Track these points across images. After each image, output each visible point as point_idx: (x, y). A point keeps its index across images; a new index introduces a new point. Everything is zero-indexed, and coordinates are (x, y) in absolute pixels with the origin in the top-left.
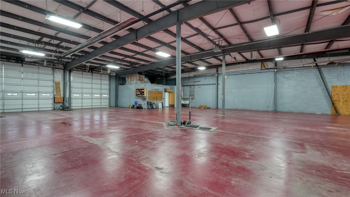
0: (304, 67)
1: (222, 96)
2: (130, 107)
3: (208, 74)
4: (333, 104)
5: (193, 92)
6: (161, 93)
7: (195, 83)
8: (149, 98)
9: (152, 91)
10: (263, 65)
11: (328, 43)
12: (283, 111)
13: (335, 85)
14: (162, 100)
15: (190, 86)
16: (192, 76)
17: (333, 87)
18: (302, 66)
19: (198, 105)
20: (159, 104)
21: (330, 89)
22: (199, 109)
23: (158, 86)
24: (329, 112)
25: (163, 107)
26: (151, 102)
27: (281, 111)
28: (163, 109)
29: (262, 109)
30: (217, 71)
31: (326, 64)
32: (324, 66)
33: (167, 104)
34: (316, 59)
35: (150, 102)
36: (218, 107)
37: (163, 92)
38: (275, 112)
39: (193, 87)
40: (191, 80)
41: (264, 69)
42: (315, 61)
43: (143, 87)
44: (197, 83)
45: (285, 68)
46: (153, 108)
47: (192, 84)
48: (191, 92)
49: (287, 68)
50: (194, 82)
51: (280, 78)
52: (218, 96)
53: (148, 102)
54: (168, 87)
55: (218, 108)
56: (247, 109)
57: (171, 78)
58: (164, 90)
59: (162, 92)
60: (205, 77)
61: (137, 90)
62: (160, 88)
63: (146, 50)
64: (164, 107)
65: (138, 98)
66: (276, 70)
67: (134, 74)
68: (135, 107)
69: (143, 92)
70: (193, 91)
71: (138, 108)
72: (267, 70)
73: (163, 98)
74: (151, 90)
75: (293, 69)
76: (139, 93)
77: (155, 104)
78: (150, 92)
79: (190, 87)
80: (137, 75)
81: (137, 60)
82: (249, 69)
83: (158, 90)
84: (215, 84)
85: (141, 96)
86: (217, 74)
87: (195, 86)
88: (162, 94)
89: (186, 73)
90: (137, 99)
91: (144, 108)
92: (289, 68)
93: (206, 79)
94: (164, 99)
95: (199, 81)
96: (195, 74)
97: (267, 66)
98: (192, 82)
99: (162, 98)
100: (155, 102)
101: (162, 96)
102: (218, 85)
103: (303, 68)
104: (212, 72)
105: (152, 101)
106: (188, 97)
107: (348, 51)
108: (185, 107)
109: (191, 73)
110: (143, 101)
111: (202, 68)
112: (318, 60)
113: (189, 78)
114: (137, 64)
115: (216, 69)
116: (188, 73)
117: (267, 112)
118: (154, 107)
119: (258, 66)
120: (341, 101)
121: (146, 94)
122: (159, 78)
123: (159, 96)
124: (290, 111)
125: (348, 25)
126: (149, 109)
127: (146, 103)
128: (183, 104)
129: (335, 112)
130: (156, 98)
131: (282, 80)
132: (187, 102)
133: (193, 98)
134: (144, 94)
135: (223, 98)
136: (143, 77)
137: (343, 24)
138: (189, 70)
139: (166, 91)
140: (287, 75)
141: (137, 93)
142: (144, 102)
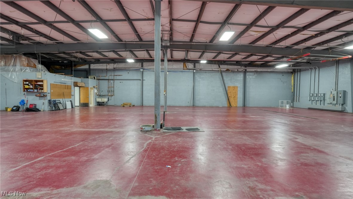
0: (213, 70)
1: (165, 93)
2: (9, 110)
3: (132, 68)
4: (228, 99)
5: (113, 88)
6: (69, 87)
7: (115, 77)
8: (52, 94)
9: (57, 85)
10: (185, 65)
11: (232, 55)
12: (199, 106)
13: (229, 86)
14: (71, 98)
15: (109, 80)
16: (111, 68)
17: (228, 87)
18: (211, 70)
19: (119, 103)
20: (67, 103)
21: (227, 89)
22: (122, 108)
23: (65, 77)
24: (226, 105)
25: (72, 107)
26: (55, 101)
27: (198, 105)
28: (72, 110)
29: (184, 105)
30: (142, 66)
31: (225, 70)
32: (224, 71)
33: (77, 103)
34: (220, 65)
35: (53, 101)
36: (143, 104)
37: (73, 86)
38: (194, 107)
39: (112, 81)
40: (109, 74)
41: (186, 68)
42: (219, 67)
43: (40, 77)
44: (118, 78)
45: (201, 70)
46: (59, 110)
47: (111, 78)
48: (110, 87)
49: (202, 70)
50: (114, 75)
51: (197, 78)
52: (143, 93)
53: (49, 101)
54: (78, 80)
55: (143, 106)
56: (171, 106)
57: (78, 68)
58: (73, 83)
59: (71, 86)
60: (128, 72)
61: (26, 81)
62: (68, 80)
63: (65, 20)
64: (74, 107)
65: (27, 95)
66: (195, 71)
67: (15, 55)
68: (21, 110)
69: (42, 86)
70: (113, 86)
71: (28, 110)
72: (188, 70)
73: (72, 94)
74: (55, 82)
75: (206, 71)
76: (31, 87)
77: (62, 103)
78: (53, 86)
79: (108, 82)
80: (23, 57)
81: (33, 32)
82: (173, 67)
83: (65, 83)
84: (140, 80)
85: (36, 91)
86: (142, 69)
87: (115, 81)
88: (71, 88)
89: (102, 64)
90: (27, 97)
91: (42, 110)
92: (203, 70)
93: (128, 73)
94: (74, 95)
95: (120, 75)
96: (115, 67)
97: (188, 67)
98: (111, 76)
99: (70, 95)
100: (61, 100)
101: (71, 92)
102: (143, 81)
103: (211, 72)
104: (137, 67)
105: (57, 100)
106: (105, 93)
107: (235, 62)
108: (102, 105)
109: (110, 64)
110: (39, 99)
111: (131, 61)
112: (221, 66)
113: (107, 70)
114: (27, 39)
115: (141, 64)
116: (106, 64)
117: (188, 107)
118: (61, 108)
119: (180, 65)
120: (232, 97)
121: (46, 89)
122: (58, 67)
123: (66, 92)
124: (203, 106)
125: (253, 45)
126: (53, 110)
127: (46, 102)
128: (98, 102)
129: (229, 105)
130: (63, 95)
131: (198, 80)
132: (105, 100)
133: (113, 94)
134: (42, 89)
135: (165, 95)
136: (35, 62)
137: (250, 44)
138: (106, 61)
139: (76, 85)
140: (202, 76)
141: (27, 87)
142: (42, 101)
